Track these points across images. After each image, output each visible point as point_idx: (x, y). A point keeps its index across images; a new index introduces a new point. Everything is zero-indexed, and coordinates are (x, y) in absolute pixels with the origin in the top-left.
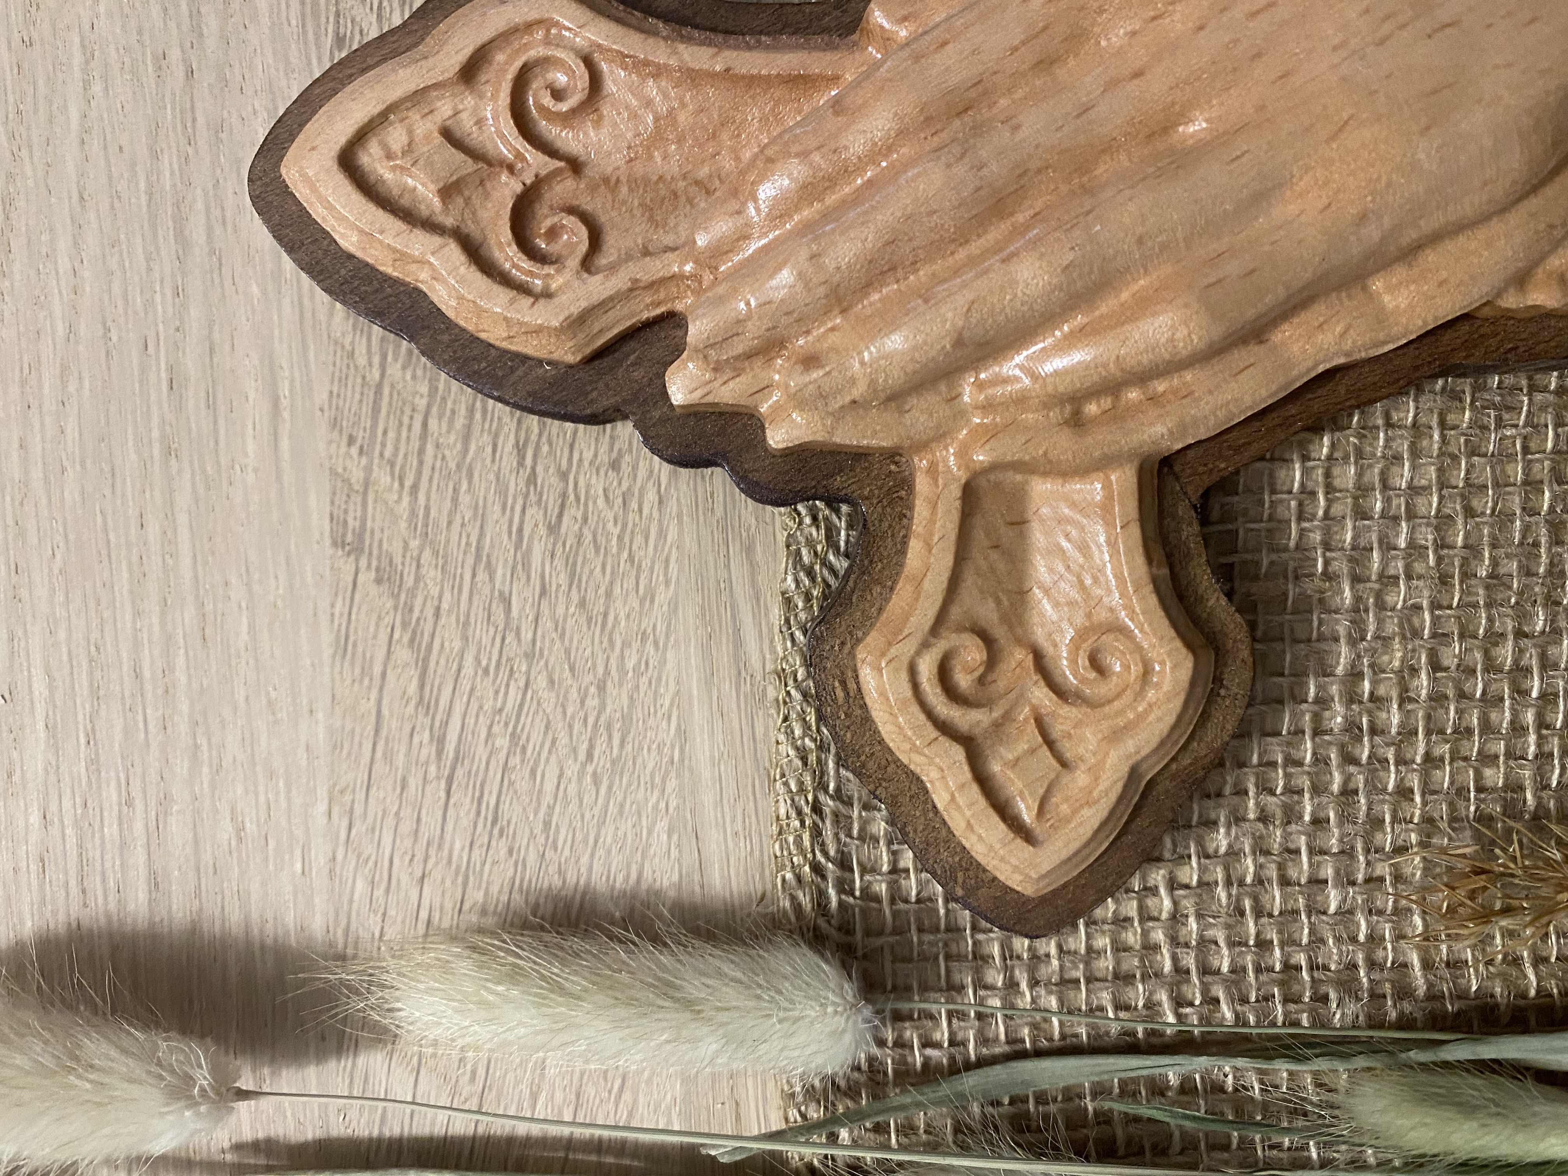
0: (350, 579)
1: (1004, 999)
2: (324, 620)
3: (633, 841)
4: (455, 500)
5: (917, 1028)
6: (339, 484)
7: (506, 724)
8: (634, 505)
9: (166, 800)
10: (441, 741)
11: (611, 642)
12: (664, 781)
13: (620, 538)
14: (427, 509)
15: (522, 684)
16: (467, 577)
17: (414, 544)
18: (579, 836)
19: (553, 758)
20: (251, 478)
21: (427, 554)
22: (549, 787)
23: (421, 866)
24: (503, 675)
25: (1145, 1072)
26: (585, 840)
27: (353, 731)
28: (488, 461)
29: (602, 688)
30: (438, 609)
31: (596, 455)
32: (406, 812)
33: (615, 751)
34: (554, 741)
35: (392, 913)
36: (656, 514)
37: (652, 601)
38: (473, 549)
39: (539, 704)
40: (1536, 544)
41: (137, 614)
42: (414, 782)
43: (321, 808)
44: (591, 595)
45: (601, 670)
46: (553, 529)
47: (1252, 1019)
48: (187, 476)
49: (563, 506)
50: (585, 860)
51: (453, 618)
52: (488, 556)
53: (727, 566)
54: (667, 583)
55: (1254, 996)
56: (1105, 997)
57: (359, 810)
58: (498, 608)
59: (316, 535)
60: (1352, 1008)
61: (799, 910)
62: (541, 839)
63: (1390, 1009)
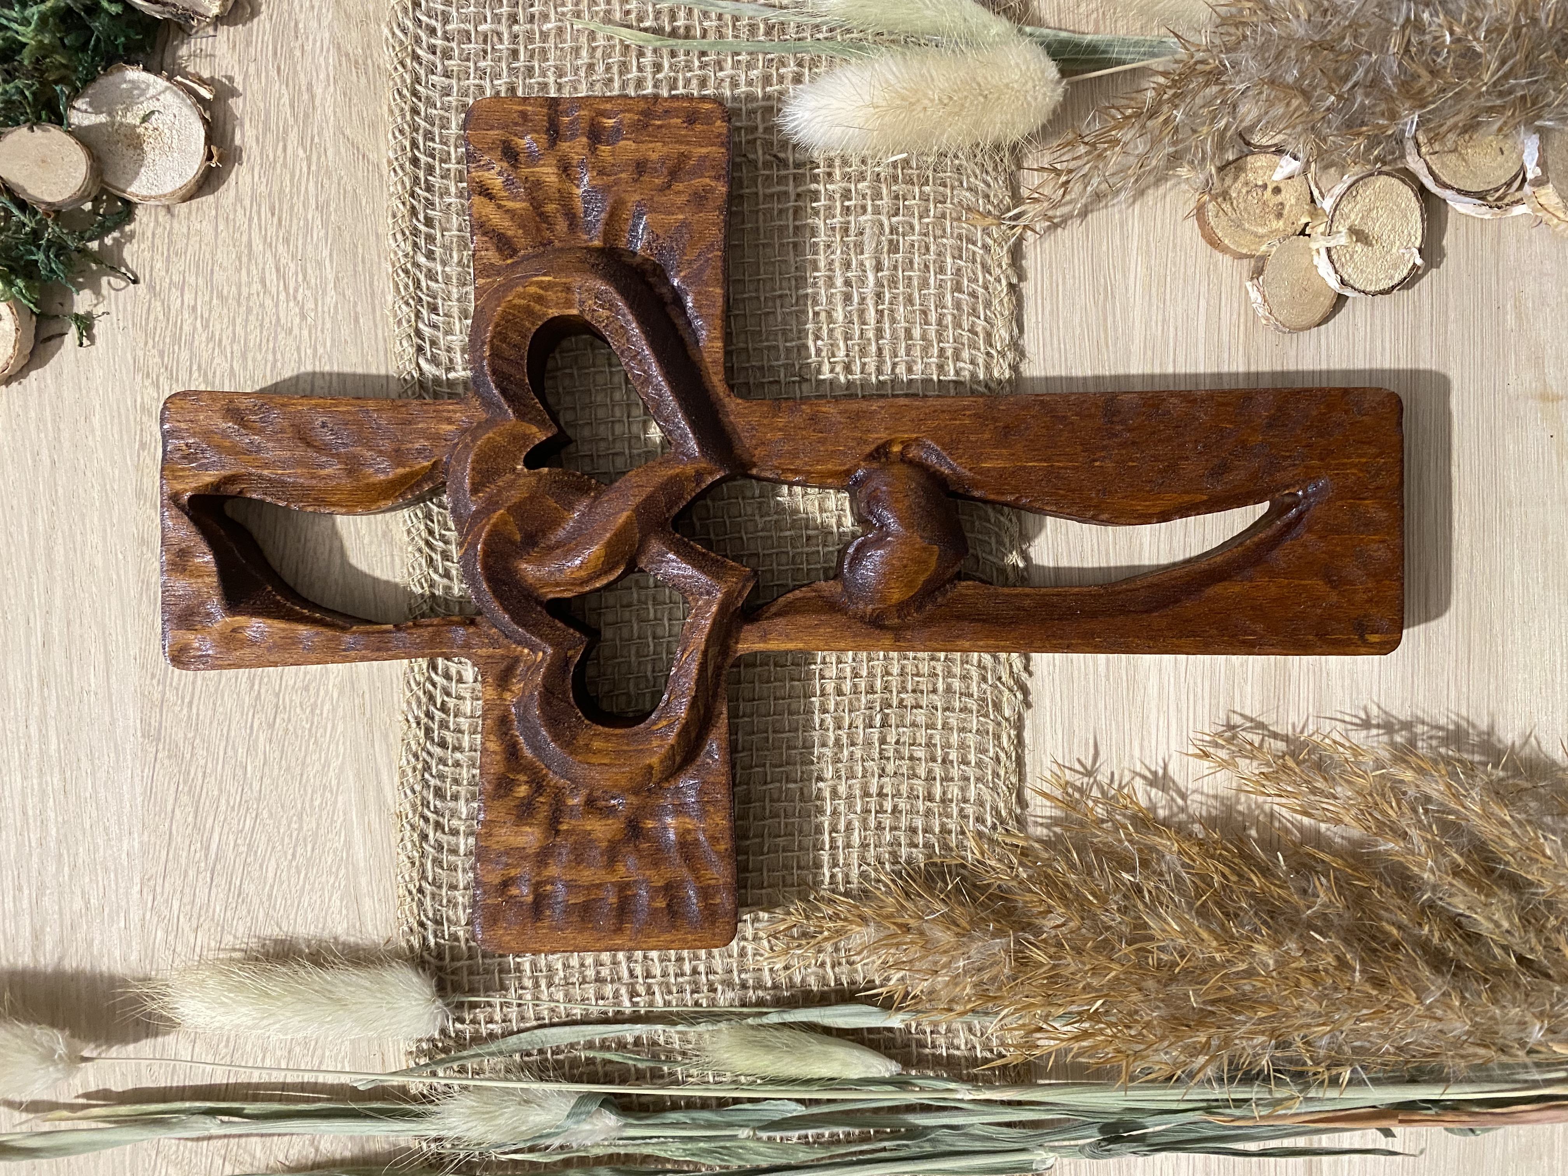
0: (152, 755)
1: (533, 994)
2: (137, 780)
3: (320, 905)
4: (214, 711)
5: (484, 1012)
6: (146, 701)
7: (245, 839)
8: (318, 711)
9: (42, 888)
10: (208, 848)
11: (305, 791)
12: (337, 871)
13: (310, 730)
14: (197, 716)
15: (253, 816)
16: (221, 754)
18: (289, 904)
19: (273, 860)
20: (93, 698)
21: (198, 741)
22: (271, 875)
23: (196, 921)
24: (243, 812)
25: (613, 1034)
26: (292, 905)
27: (155, 844)
28: (233, 689)
29: (301, 818)
30: (204, 774)
31: (295, 684)
32: (187, 890)
33: (309, 853)
34: (273, 849)
35: (178, 950)
36: (331, 716)
37: (329, 767)
38: (224, 739)
39: (264, 827)
41: (25, 778)
42: (191, 874)
43: (137, 888)
44: (293, 764)
45: (299, 807)
46: (271, 726)
47: (674, 1003)
48: (54, 698)
49: (276, 713)
50: (292, 916)
51: (213, 779)
52: (233, 743)
53: (373, 746)
54: (338, 756)
55: (674, 990)
56: (590, 991)
57: (159, 890)
58: (239, 772)
59: (132, 731)
60: (730, 995)
61: (411, 948)
62: (266, 904)
63: (751, 995)
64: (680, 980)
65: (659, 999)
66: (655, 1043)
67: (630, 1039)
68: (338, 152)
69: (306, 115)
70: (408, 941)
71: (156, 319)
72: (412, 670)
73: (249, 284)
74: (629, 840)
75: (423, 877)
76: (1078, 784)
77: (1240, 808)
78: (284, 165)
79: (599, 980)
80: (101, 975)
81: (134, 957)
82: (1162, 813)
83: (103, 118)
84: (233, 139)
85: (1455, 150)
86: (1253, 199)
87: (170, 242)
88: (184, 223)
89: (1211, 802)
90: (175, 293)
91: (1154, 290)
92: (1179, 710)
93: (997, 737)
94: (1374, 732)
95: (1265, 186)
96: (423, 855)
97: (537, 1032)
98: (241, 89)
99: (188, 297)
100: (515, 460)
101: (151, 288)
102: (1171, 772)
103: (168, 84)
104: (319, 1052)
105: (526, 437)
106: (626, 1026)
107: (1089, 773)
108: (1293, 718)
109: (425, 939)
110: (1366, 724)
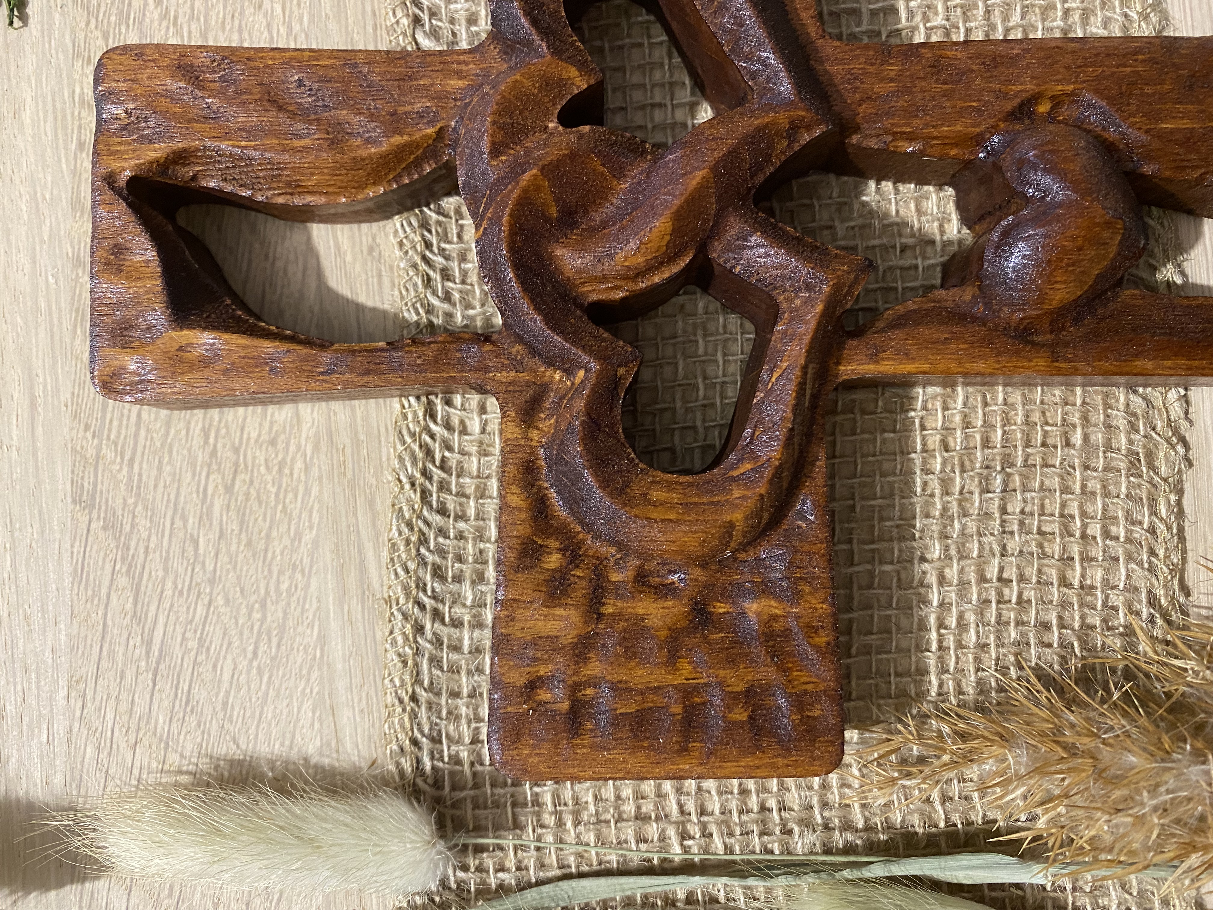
0: (84, 526)
1: (556, 835)
2: (66, 556)
3: (288, 716)
4: (160, 469)
5: (493, 858)
6: (78, 458)
7: (195, 631)
8: (287, 471)
10: (150, 643)
11: (270, 571)
12: (309, 673)
13: (277, 495)
14: (140, 475)
15: (206, 602)
16: (168, 525)
17: (131, 501)
18: (248, 714)
19: (229, 657)
20: (14, 454)
21: (140, 508)
22: (226, 677)
23: (134, 735)
24: (193, 596)
25: (659, 889)
26: (253, 716)
27: (86, 636)
28: (183, 441)
29: (263, 605)
30: (147, 548)
31: (259, 436)
32: (123, 696)
33: (274, 650)
34: (230, 644)
35: (112, 771)
36: (303, 478)
37: (300, 541)
38: (172, 505)
39: (219, 617)
40: (932, 495)
42: (129, 675)
43: (62, 693)
44: (255, 537)
45: (262, 591)
46: (229, 489)
47: (737, 849)
49: (236, 472)
50: (252, 730)
51: (158, 553)
52: (183, 509)
53: (355, 515)
54: (311, 527)
55: (738, 832)
56: (629, 833)
57: (89, 697)
58: (190, 550)
59: (60, 495)
60: (810, 838)
61: (402, 773)
62: (221, 715)
63: (838, 840)
64: (744, 818)
65: (718, 844)
66: (714, 900)
67: (681, 895)
70: (398, 764)
72: (405, 417)
74: (695, 628)
75: (417, 680)
79: (641, 817)
80: (18, 800)
81: (58, 780)
93: (1153, 502)
96: (418, 652)
97: (564, 885)
100: (547, 114)
105: (562, 83)
106: (680, 879)
109: (418, 761)
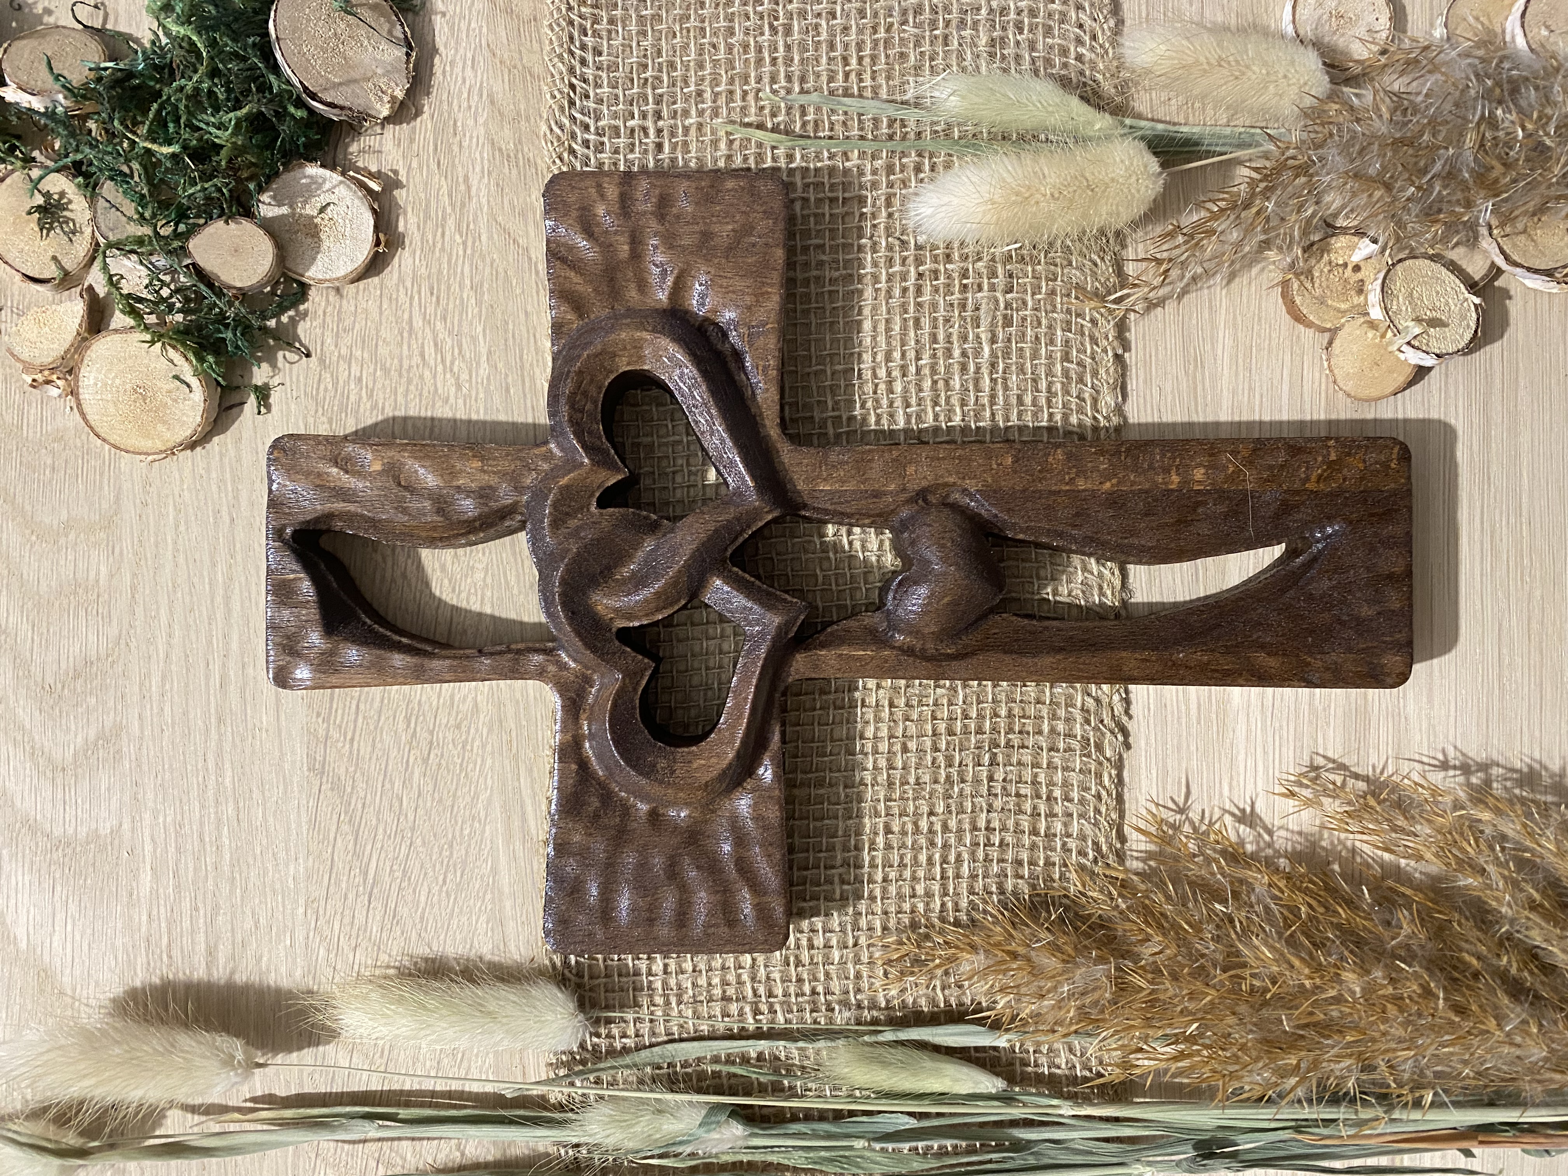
0: (317, 787)
1: (664, 1011)
2: (303, 810)
3: (468, 926)
4: (373, 746)
5: (618, 1027)
6: (312, 738)
7: (400, 865)
8: (469, 748)
9: (216, 908)
10: (366, 874)
11: (456, 821)
12: (484, 895)
13: (461, 765)
14: (359, 750)
15: (408, 843)
16: (380, 786)
18: (439, 925)
19: (425, 885)
20: (264, 735)
21: (358, 774)
22: (423, 899)
23: (355, 942)
24: (398, 839)
25: (738, 1050)
26: (442, 927)
27: (318, 869)
29: (451, 846)
30: (364, 803)
32: (347, 912)
33: (458, 879)
34: (426, 874)
35: (338, 967)
36: (480, 752)
37: (478, 799)
38: (383, 771)
39: (417, 854)
41: (203, 807)
42: (351, 897)
43: (301, 910)
44: (445, 796)
45: (450, 836)
46: (425, 761)
47: (794, 1021)
48: (229, 734)
49: (430, 748)
50: (442, 937)
51: (372, 808)
52: (391, 775)
54: (486, 789)
55: (795, 1008)
56: (717, 1009)
57: (321, 912)
58: (396, 805)
59: (298, 764)
60: (847, 1014)
61: (554, 966)
62: (419, 926)
63: (866, 1015)
64: (800, 999)
65: (780, 1018)
66: (777, 1058)
67: (754, 1055)
68: (490, 238)
69: (463, 205)
70: (551, 960)
71: (326, 390)
73: (410, 357)
76: (1171, 820)
77: (1324, 844)
78: (443, 249)
79: (725, 999)
80: (269, 987)
81: (298, 973)
82: (1249, 848)
83: (285, 210)
84: (397, 226)
85: (1524, 231)
86: (1334, 278)
87: (339, 320)
88: (352, 302)
89: (1296, 837)
90: (343, 366)
91: (1240, 361)
92: (1265, 753)
93: (1099, 776)
94: (1451, 773)
95: (1345, 265)
97: (669, 1047)
98: (404, 180)
99: (355, 370)
101: (322, 361)
102: (1258, 810)
103: (341, 178)
104: (465, 1064)
106: (750, 1042)
107: (1181, 811)
108: (1373, 759)
110: (1445, 766)
